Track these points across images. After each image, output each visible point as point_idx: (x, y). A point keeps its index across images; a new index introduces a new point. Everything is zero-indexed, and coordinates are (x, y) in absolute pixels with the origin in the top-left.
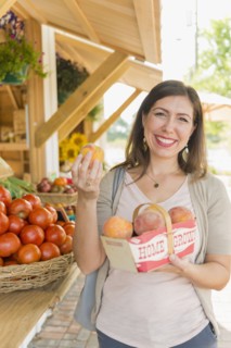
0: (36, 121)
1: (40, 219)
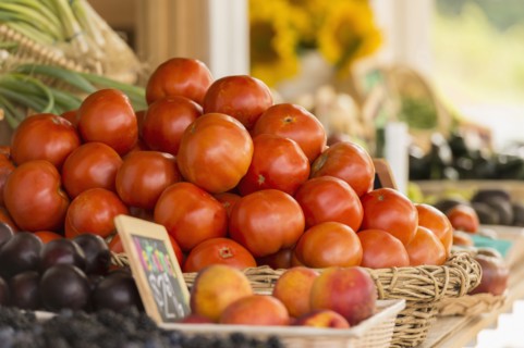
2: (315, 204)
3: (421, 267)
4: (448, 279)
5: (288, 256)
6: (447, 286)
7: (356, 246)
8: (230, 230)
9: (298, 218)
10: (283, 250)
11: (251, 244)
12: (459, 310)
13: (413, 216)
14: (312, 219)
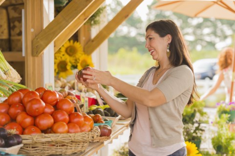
0: (33, 27)
1: (66, 107)
2: (57, 117)
3: (83, 133)
4: (90, 135)
5: (50, 130)
6: (90, 137)
7: (66, 128)
8: (35, 124)
9: (52, 121)
10: (48, 129)
11: (40, 127)
12: (98, 140)
13: (82, 119)
14: (56, 121)
